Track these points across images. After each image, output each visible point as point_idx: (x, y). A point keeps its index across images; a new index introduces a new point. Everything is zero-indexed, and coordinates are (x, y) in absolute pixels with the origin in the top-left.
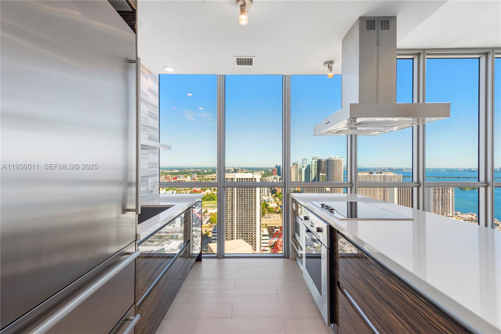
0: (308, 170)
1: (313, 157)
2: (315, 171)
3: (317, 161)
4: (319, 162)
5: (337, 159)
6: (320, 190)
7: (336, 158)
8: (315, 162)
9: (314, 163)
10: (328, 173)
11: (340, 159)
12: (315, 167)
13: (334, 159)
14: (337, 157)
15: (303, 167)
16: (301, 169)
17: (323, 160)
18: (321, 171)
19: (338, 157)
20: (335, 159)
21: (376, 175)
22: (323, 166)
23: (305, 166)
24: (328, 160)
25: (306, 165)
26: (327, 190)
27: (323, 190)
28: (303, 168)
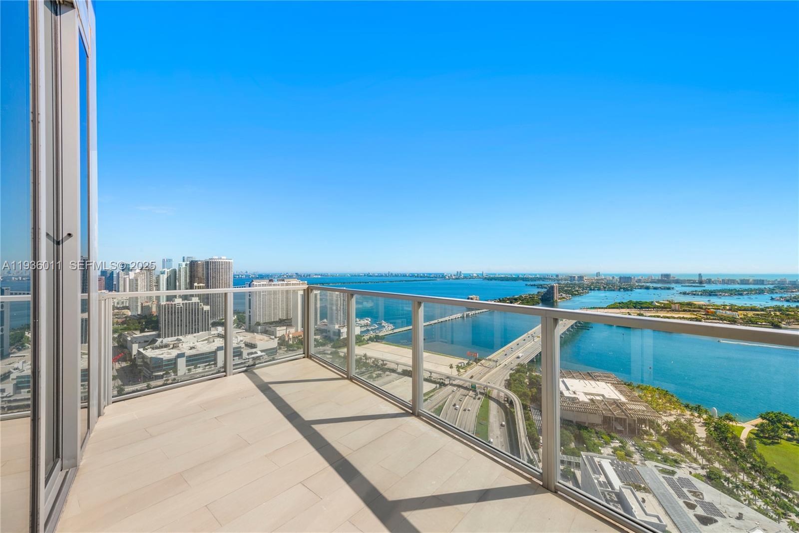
0: (172, 277)
1: (184, 257)
2: (186, 280)
3: (188, 263)
4: (193, 265)
5: (223, 261)
6: (192, 311)
7: (221, 259)
8: (186, 265)
9: (184, 266)
10: (208, 283)
11: (226, 261)
12: (186, 273)
13: (217, 260)
14: (223, 258)
15: (163, 273)
16: (159, 276)
17: (199, 262)
18: (196, 279)
19: (225, 258)
20: (219, 260)
21: (277, 283)
22: (200, 272)
23: (166, 273)
24: (207, 263)
25: (169, 270)
26: (204, 309)
27: (198, 310)
28: (161, 275)
